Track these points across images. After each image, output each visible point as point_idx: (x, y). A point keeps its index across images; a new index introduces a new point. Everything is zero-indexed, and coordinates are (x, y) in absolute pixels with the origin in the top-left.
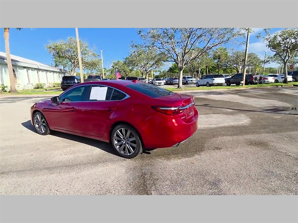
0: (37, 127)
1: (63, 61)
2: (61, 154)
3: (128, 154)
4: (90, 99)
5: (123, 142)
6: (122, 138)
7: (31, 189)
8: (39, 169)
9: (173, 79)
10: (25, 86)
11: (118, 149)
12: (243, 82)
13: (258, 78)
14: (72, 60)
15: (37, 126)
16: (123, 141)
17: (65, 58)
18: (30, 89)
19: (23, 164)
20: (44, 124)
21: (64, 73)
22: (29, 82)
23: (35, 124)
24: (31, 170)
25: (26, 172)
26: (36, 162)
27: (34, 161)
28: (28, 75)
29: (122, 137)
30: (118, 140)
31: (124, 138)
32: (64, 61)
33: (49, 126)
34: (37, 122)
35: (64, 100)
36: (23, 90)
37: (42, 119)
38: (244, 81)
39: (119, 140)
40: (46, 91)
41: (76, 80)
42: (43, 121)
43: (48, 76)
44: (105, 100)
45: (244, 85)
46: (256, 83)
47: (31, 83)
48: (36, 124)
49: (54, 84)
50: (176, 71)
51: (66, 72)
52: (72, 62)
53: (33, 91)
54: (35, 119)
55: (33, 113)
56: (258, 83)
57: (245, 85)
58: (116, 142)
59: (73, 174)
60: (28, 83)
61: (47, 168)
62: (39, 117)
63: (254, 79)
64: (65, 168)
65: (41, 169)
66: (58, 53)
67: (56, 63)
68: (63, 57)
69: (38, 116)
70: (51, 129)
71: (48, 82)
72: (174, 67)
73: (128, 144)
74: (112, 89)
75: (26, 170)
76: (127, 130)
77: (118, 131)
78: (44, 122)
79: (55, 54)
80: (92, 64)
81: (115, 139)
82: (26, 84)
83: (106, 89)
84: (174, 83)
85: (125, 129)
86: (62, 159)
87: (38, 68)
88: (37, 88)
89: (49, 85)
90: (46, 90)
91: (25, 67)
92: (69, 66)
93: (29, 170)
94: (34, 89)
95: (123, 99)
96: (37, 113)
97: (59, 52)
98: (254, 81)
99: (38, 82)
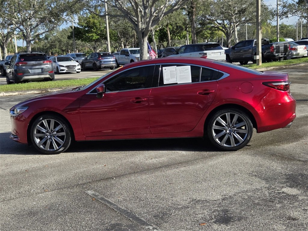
0: (38, 143)
4: (164, 84)
6: (225, 125)
9: (102, 56)
12: (259, 57)
13: (282, 48)
34: (41, 133)
38: (260, 55)
44: (191, 82)
45: (261, 64)
46: (280, 59)
48: (36, 137)
50: (92, 36)
56: (282, 57)
57: (263, 62)
63: (275, 51)
70: (77, 140)
72: (85, 27)
73: (233, 132)
76: (234, 115)
84: (103, 66)
85: (231, 114)
98: (277, 54)
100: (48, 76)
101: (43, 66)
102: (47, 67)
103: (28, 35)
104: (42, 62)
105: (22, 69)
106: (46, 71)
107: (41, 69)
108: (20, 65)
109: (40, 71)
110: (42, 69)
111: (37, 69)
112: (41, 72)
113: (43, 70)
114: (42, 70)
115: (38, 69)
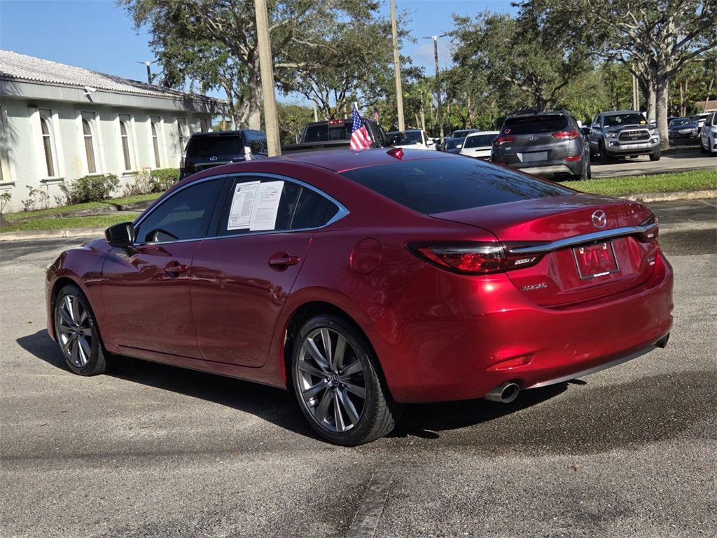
0: (64, 346)
1: (200, 51)
2: (132, 426)
3: (344, 428)
4: (228, 229)
5: (329, 381)
6: (321, 365)
7: (37, 491)
8: (61, 457)
10: (31, 194)
11: (312, 410)
14: (242, 46)
15: (65, 339)
16: (327, 378)
17: (211, 39)
18: (53, 204)
19: (20, 445)
20: (88, 332)
21: (205, 118)
22: (50, 175)
23: (58, 335)
24: (41, 458)
25: (26, 461)
26: (55, 440)
27: (51, 440)
28: (45, 138)
29: (324, 362)
30: (312, 376)
31: (329, 370)
32: (207, 54)
33: (104, 339)
34: (65, 324)
35: (150, 238)
36: (26, 210)
37: (81, 313)
39: (317, 377)
40: (120, 213)
41: (247, 150)
42: (83, 318)
43: (128, 135)
44: (273, 228)
47: (56, 177)
48: (61, 333)
49: (154, 174)
51: (212, 109)
52: (241, 57)
53: (64, 215)
54: (59, 312)
55: (53, 290)
58: (307, 386)
59: (154, 471)
60: (48, 178)
61: (83, 456)
62: (70, 304)
64: (134, 457)
65: (66, 457)
66: (176, 18)
67: (167, 65)
68: (199, 35)
69: (69, 300)
70: (109, 348)
71: (128, 167)
73: (341, 389)
74: (299, 186)
75: (27, 457)
76: (337, 336)
77: (311, 340)
78: (86, 324)
79: (162, 22)
80: (343, 56)
81: (304, 373)
82: (36, 185)
83: (279, 186)
85: (330, 333)
86: (132, 437)
87: (88, 101)
88: (82, 202)
89: (132, 181)
90: (119, 208)
91: (33, 104)
92: (232, 75)
93: (35, 458)
94: (68, 203)
95: (328, 223)
96: (66, 289)
97: (179, 10)
99: (85, 172)
100: (563, 169)
101: (551, 145)
102: (561, 146)
103: (661, 62)
104: (549, 135)
105: (503, 154)
106: (558, 156)
107: (546, 153)
108: (501, 144)
109: (544, 156)
110: (549, 151)
111: (537, 154)
112: (546, 159)
113: (552, 154)
114: (549, 155)
115: (541, 153)
